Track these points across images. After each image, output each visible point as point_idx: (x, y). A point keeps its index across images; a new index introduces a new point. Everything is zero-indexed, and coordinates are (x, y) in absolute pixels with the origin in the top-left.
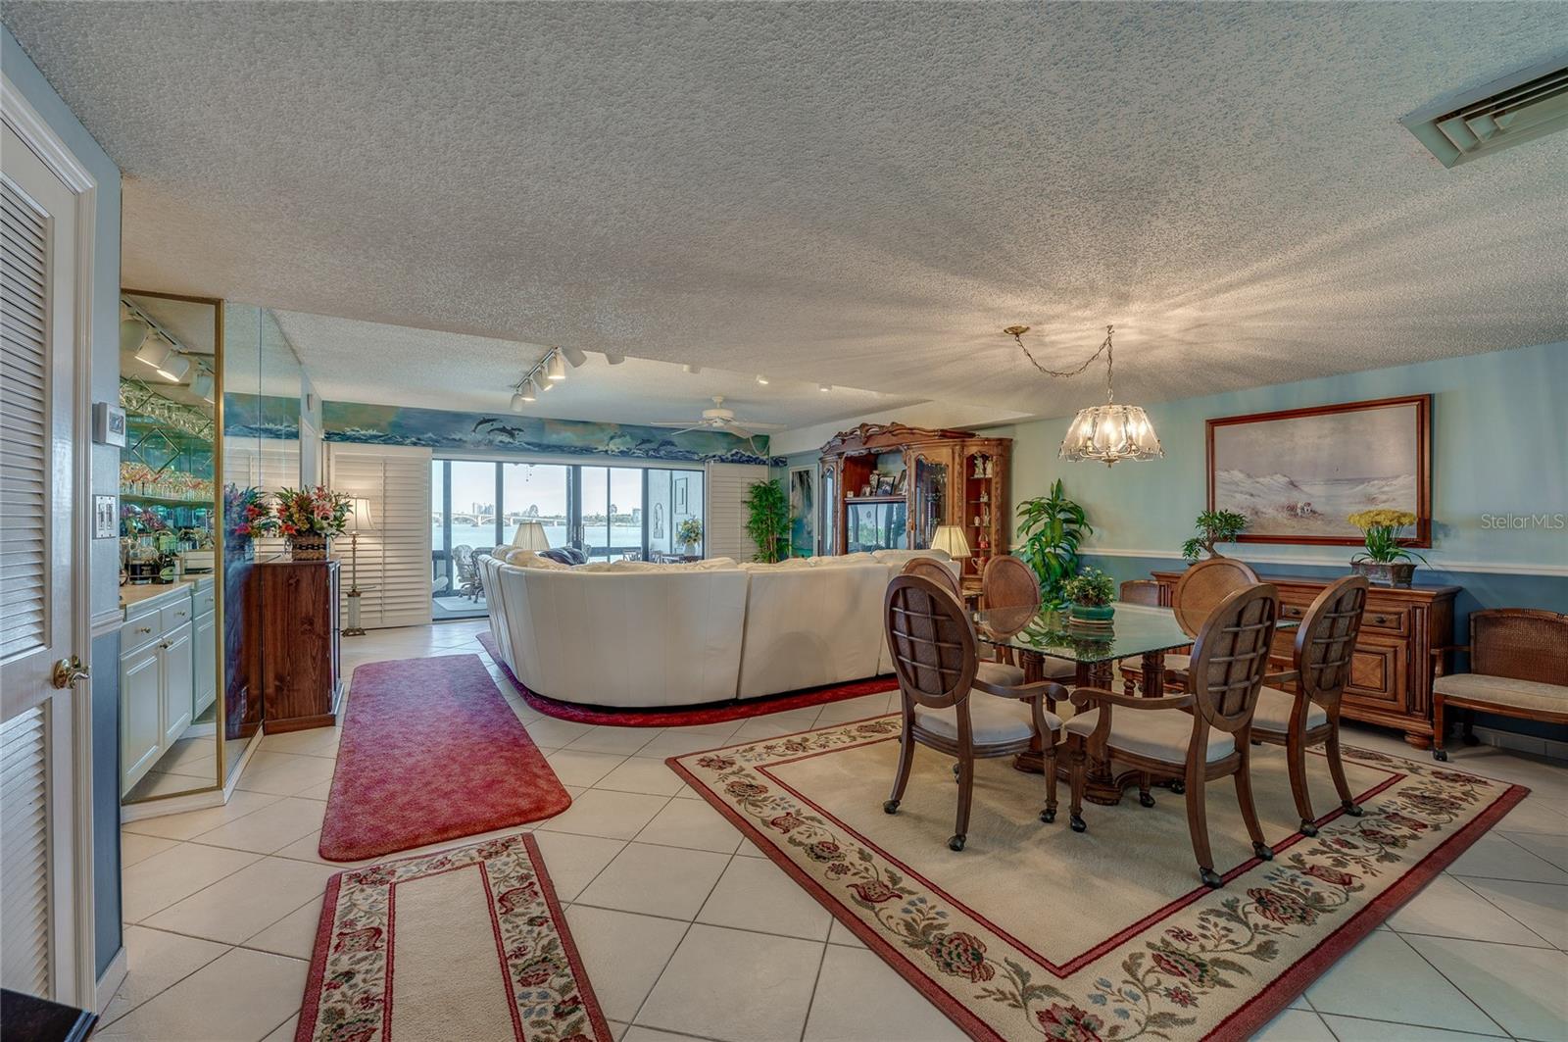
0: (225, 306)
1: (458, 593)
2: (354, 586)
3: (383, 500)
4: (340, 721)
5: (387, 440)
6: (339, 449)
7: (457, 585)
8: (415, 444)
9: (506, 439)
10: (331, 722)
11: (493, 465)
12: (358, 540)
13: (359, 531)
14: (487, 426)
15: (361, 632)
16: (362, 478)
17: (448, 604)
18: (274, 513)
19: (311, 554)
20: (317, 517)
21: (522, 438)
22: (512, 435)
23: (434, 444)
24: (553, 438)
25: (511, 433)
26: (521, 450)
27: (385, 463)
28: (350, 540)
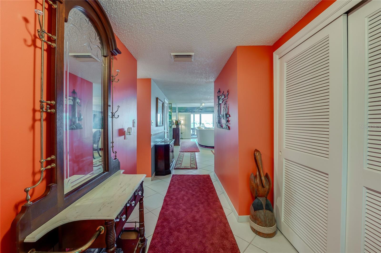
0: (172, 104)
1: (195, 135)
2: (182, 132)
3: (185, 120)
4: (180, 145)
5: (185, 112)
6: (180, 113)
7: (196, 134)
8: (189, 112)
9: (201, 111)
10: (179, 145)
11: (199, 115)
12: (182, 126)
13: (182, 125)
14: (198, 109)
15: (183, 139)
16: (183, 117)
17: (194, 136)
18: (174, 122)
19: (178, 127)
20: (178, 123)
21: (203, 110)
22: (202, 110)
23: (191, 112)
24: (208, 110)
25: (201, 110)
26: (203, 112)
27: (185, 115)
28: (181, 126)
